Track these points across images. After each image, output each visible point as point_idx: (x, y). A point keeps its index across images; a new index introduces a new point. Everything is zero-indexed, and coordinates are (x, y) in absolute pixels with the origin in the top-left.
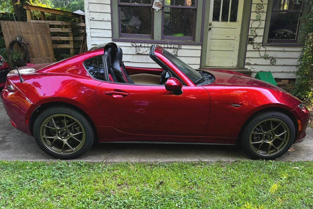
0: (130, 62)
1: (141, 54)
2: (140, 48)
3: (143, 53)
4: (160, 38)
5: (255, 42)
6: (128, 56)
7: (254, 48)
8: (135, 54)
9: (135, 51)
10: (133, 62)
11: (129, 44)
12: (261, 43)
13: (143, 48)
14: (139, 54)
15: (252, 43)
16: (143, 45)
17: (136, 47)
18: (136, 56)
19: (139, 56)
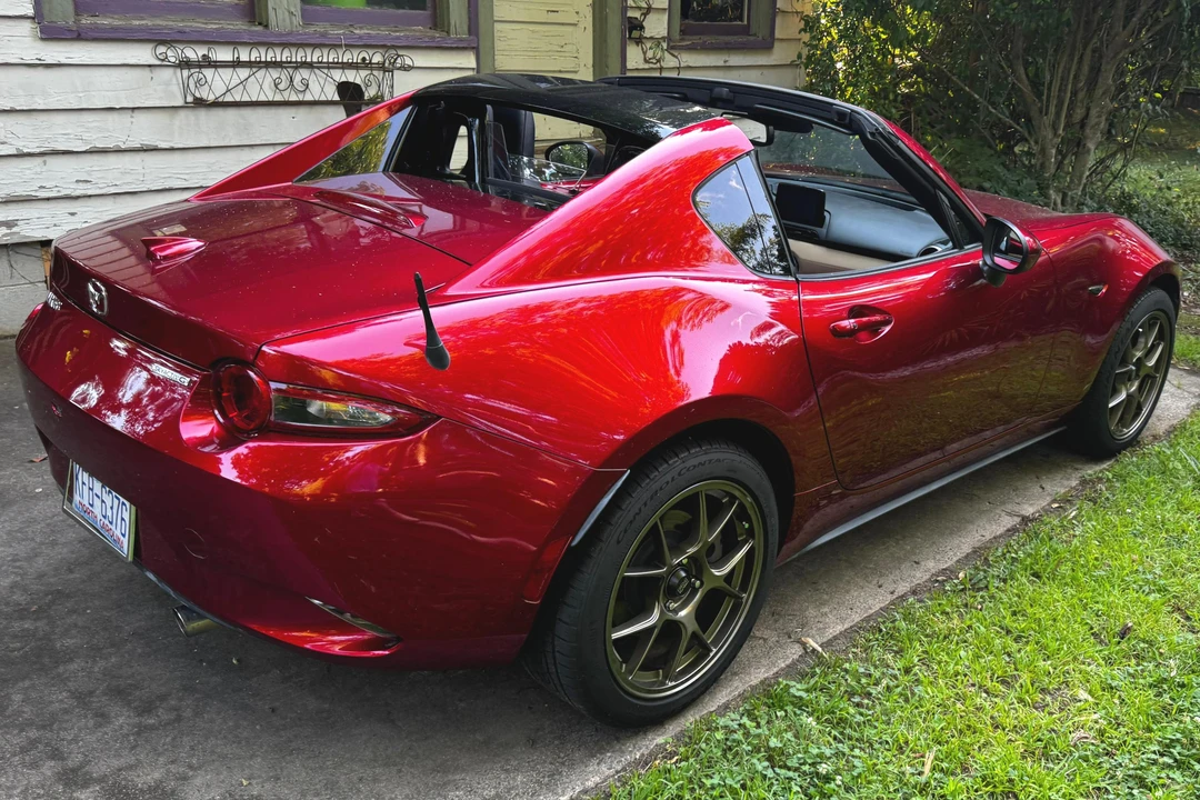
0: (156, 149)
1: (216, 104)
2: (209, 73)
3: (228, 98)
4: (298, 20)
5: (647, 34)
6: (141, 117)
7: (646, 61)
8: (180, 102)
9: (177, 90)
10: (172, 149)
11: (143, 54)
12: (663, 38)
13: (226, 73)
14: (200, 103)
15: (639, 41)
16: (224, 54)
17: (185, 64)
18: (183, 114)
19: (202, 113)
